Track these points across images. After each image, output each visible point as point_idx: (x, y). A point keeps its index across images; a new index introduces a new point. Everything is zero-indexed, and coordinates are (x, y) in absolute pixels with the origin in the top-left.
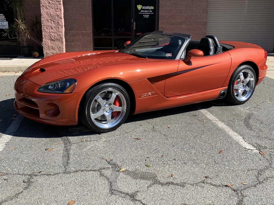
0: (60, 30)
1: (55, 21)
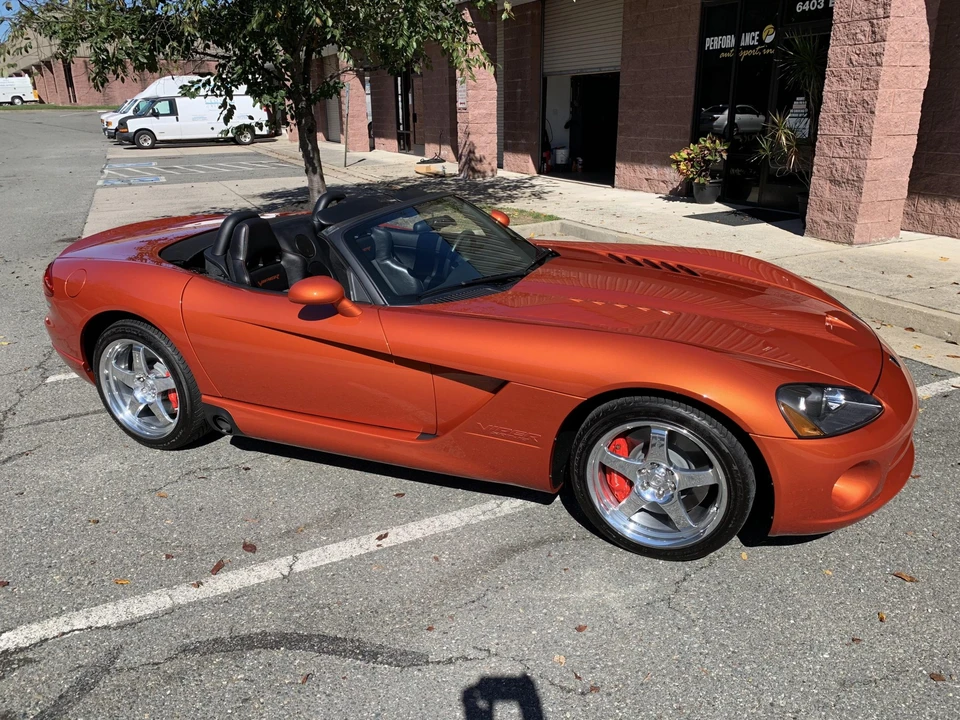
0: (861, 152)
1: (854, 121)
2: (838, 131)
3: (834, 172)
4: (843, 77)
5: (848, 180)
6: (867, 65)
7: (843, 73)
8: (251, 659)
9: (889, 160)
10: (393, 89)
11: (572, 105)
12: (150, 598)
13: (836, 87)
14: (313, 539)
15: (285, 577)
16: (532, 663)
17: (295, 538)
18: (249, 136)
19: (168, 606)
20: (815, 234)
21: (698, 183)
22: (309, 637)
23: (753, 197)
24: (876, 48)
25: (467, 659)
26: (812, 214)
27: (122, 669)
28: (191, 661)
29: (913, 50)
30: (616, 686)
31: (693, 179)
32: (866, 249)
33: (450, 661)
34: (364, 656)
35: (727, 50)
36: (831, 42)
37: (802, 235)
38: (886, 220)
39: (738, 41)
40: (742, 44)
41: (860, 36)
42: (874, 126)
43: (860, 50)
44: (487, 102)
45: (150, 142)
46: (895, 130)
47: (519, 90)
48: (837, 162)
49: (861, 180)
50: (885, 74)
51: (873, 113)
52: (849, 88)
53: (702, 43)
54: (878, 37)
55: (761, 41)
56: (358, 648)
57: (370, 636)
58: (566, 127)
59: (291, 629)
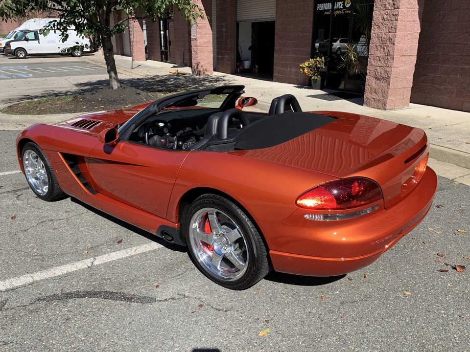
2: (378, 53)
3: (377, 73)
4: (380, 26)
5: (383, 78)
6: (391, 20)
7: (380, 24)
8: (71, 302)
9: (403, 68)
10: (158, 27)
11: (252, 37)
12: (22, 278)
13: (377, 31)
14: (104, 250)
15: (89, 267)
16: (204, 299)
17: (95, 250)
18: (80, 52)
19: (31, 281)
20: (368, 105)
21: (314, 79)
22: (100, 293)
23: (342, 86)
24: (395, 12)
25: (174, 299)
26: (367, 95)
27: (8, 309)
28: (42, 304)
29: (413, 13)
30: (241, 307)
31: (311, 77)
32: (393, 112)
33: (166, 300)
34: (125, 299)
35: (328, 11)
36: (374, 8)
37: (362, 105)
38: (402, 98)
39: (333, 6)
40: (335, 8)
41: (387, 6)
42: (395, 51)
43: (388, 13)
44: (207, 35)
45: (23, 55)
46: (405, 53)
47: (224, 29)
48: (378, 68)
49: (389, 78)
50: (400, 25)
51: (394, 44)
52: (383, 32)
53: (316, 7)
54: (396, 6)
55: (344, 6)
56: (123, 296)
57: (129, 291)
58: (249, 49)
59: (90, 289)
